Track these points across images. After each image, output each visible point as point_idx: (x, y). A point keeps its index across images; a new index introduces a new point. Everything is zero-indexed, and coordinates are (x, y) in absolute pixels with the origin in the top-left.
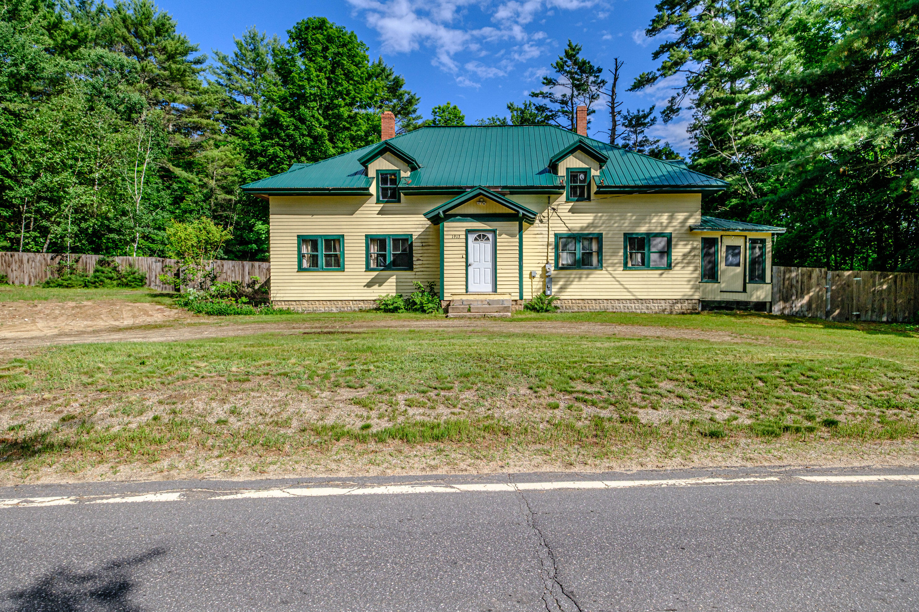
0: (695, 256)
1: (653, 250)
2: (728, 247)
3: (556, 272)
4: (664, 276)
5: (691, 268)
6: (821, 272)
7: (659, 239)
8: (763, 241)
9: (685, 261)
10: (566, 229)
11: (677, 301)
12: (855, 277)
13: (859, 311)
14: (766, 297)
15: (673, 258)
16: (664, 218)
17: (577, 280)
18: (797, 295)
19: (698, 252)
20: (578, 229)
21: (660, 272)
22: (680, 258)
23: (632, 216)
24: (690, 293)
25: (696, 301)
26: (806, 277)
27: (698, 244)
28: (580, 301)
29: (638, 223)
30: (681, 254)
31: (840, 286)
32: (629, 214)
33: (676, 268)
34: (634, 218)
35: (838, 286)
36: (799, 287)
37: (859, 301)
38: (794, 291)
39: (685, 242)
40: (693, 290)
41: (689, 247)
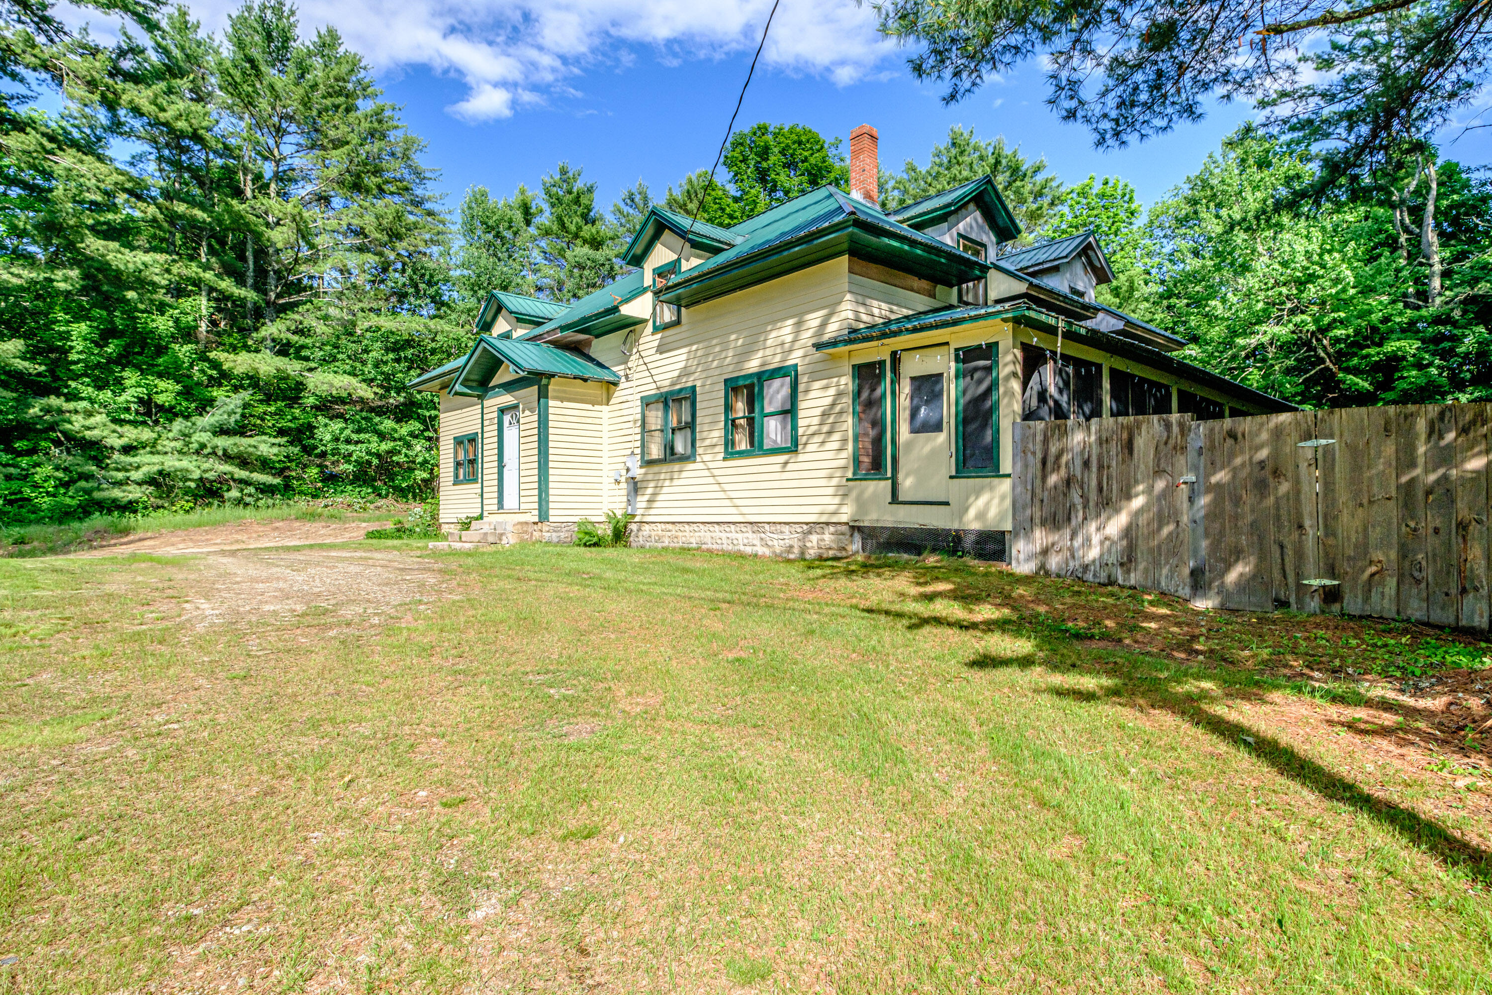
0: (841, 413)
1: (768, 409)
2: (916, 380)
3: (643, 471)
4: (790, 467)
5: (834, 444)
6: (1168, 426)
7: (777, 383)
8: (989, 351)
9: (825, 428)
10: (654, 386)
11: (813, 527)
12: (1308, 436)
13: (1333, 576)
14: (1002, 517)
15: (801, 423)
16: (786, 330)
17: (667, 483)
18: (1085, 506)
19: (847, 400)
20: (667, 383)
21: (783, 458)
22: (816, 421)
23: (737, 339)
24: (832, 508)
25: (844, 528)
26: (1114, 448)
27: (846, 382)
28: (670, 527)
29: (745, 353)
30: (818, 411)
31: (1244, 474)
32: (733, 337)
33: (810, 448)
34: (740, 342)
35: (1235, 471)
36: (1094, 483)
37: (1330, 531)
38: (1077, 500)
39: (824, 382)
40: (837, 500)
41: (832, 391)
